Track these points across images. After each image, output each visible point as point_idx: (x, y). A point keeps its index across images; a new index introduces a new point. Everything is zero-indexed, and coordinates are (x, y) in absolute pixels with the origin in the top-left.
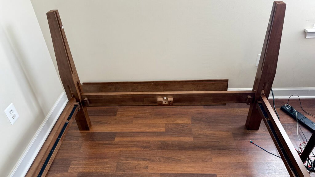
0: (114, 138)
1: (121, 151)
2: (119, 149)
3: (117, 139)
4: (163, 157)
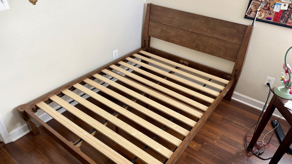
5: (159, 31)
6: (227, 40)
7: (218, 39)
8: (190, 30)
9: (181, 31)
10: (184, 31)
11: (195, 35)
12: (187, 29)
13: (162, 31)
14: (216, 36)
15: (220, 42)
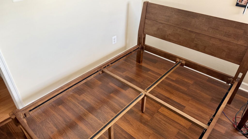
0: (148, 71)
1: (148, 77)
2: (147, 76)
3: (149, 72)
4: (165, 88)
5: (155, 29)
6: (232, 41)
7: (220, 40)
8: (189, 29)
9: (179, 30)
10: (182, 30)
11: (195, 35)
12: (185, 28)
13: (158, 29)
14: (218, 36)
15: (223, 43)
